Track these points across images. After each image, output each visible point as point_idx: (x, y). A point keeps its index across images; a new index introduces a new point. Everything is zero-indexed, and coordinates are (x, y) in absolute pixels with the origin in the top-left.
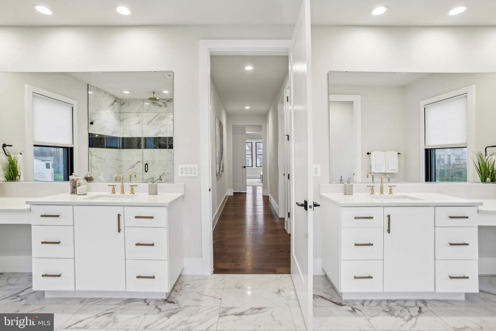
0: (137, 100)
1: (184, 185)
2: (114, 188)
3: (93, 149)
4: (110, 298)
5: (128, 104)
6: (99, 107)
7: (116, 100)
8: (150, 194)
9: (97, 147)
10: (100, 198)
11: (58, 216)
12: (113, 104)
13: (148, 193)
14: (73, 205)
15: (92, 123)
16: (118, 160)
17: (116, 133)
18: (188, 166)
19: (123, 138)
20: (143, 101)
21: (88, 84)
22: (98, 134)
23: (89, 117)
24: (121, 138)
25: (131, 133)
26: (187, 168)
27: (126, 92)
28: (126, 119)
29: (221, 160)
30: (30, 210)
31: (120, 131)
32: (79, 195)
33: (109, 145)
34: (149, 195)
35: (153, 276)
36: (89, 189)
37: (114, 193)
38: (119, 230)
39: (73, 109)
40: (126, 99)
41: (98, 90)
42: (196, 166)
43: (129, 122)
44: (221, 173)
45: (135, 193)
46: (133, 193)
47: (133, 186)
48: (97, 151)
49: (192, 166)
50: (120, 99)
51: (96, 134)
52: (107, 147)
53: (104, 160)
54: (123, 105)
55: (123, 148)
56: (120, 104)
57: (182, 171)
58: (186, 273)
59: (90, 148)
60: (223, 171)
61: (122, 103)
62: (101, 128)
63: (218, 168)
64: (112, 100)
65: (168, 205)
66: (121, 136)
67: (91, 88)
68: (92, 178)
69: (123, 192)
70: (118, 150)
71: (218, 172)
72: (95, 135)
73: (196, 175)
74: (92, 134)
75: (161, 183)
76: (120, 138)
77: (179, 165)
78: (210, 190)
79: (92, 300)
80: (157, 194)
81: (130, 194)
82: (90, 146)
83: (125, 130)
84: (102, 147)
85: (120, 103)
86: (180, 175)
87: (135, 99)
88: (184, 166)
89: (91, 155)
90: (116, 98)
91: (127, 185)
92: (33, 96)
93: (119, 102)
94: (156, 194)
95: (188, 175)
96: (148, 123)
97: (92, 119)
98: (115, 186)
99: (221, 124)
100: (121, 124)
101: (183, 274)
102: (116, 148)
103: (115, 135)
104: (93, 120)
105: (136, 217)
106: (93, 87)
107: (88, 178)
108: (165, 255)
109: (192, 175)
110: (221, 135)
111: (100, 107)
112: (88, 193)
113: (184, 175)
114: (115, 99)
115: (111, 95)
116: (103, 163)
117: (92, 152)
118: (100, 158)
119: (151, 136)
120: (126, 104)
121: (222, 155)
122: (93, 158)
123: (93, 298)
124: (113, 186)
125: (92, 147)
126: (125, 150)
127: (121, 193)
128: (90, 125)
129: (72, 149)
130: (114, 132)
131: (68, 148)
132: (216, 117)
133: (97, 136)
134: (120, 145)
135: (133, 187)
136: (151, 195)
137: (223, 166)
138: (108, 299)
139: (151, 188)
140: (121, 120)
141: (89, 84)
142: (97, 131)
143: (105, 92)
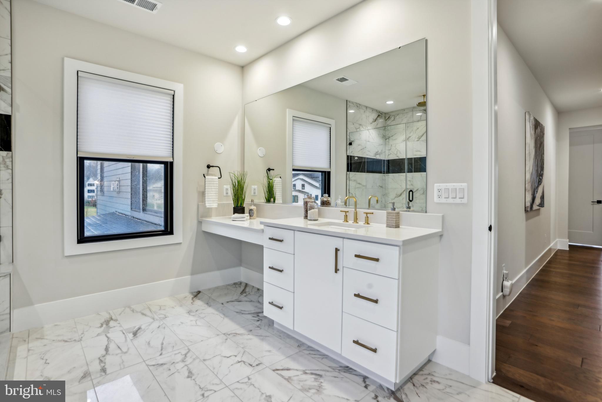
0: (404, 111)
1: (443, 217)
2: (347, 215)
3: (352, 174)
4: (327, 355)
5: (394, 117)
6: (359, 124)
7: (380, 114)
8: (388, 226)
9: (357, 172)
10: (330, 227)
11: (281, 241)
12: (375, 120)
13: (386, 225)
14: (294, 230)
15: (350, 144)
16: (381, 187)
17: (379, 154)
18: (450, 185)
19: (388, 161)
20: (413, 111)
21: (347, 101)
22: (357, 157)
23: (348, 137)
24: (386, 160)
25: (397, 154)
26: (448, 189)
27: (390, 102)
28: (392, 136)
29: (538, 187)
30: (263, 231)
31: (385, 152)
32: (310, 220)
33: (371, 170)
34: (386, 227)
35: (374, 349)
36: (320, 214)
37: (347, 222)
38: (337, 270)
39: (330, 130)
40: (392, 112)
41: (358, 106)
42: (464, 185)
43: (395, 139)
44: (535, 207)
45: (370, 224)
46: (368, 224)
47: (368, 213)
48: (355, 176)
49: (458, 185)
50: (385, 113)
51: (356, 157)
52: (368, 172)
53: (364, 186)
54: (388, 120)
55: (388, 172)
56: (385, 119)
57: (440, 193)
58: (438, 359)
59: (348, 173)
60: (542, 205)
61: (387, 118)
62: (362, 149)
63: (529, 198)
64: (374, 115)
65: (401, 244)
66: (387, 158)
67: (350, 104)
68: (329, 202)
69: (356, 220)
70: (382, 174)
71: (528, 204)
72: (354, 157)
73: (465, 201)
74: (351, 156)
75: (409, 211)
76: (384, 161)
77: (436, 185)
78: (490, 229)
79: (310, 348)
80: (399, 227)
81: (365, 225)
82: (348, 171)
83: (390, 150)
84: (362, 172)
85: (385, 117)
86: (436, 199)
87: (402, 110)
88: (443, 186)
89: (349, 180)
90: (379, 112)
91: (361, 212)
92: (293, 120)
93: (383, 117)
94: (397, 226)
95: (450, 201)
96: (419, 138)
97: (350, 139)
98: (348, 212)
99: (538, 126)
100: (386, 143)
101: (434, 360)
102: (380, 172)
103: (378, 157)
104: (352, 140)
105: (357, 256)
106: (353, 103)
107: (324, 202)
108: (393, 321)
109: (458, 201)
110: (539, 143)
111: (361, 125)
112: (319, 219)
113: (443, 200)
114: (377, 113)
115: (373, 110)
116: (363, 190)
117: (350, 177)
118: (359, 184)
119: (422, 155)
120: (391, 118)
121: (541, 177)
122: (352, 184)
123: (311, 347)
124: (346, 212)
125: (351, 171)
126: (391, 175)
127: (353, 222)
128: (348, 146)
129: (329, 173)
130: (376, 154)
131: (325, 172)
132: (526, 113)
133: (356, 158)
134: (384, 169)
135: (368, 215)
136: (390, 227)
137: (542, 197)
138: (324, 355)
139: (390, 217)
140: (386, 138)
141: (349, 99)
142: (356, 152)
143: (367, 107)
